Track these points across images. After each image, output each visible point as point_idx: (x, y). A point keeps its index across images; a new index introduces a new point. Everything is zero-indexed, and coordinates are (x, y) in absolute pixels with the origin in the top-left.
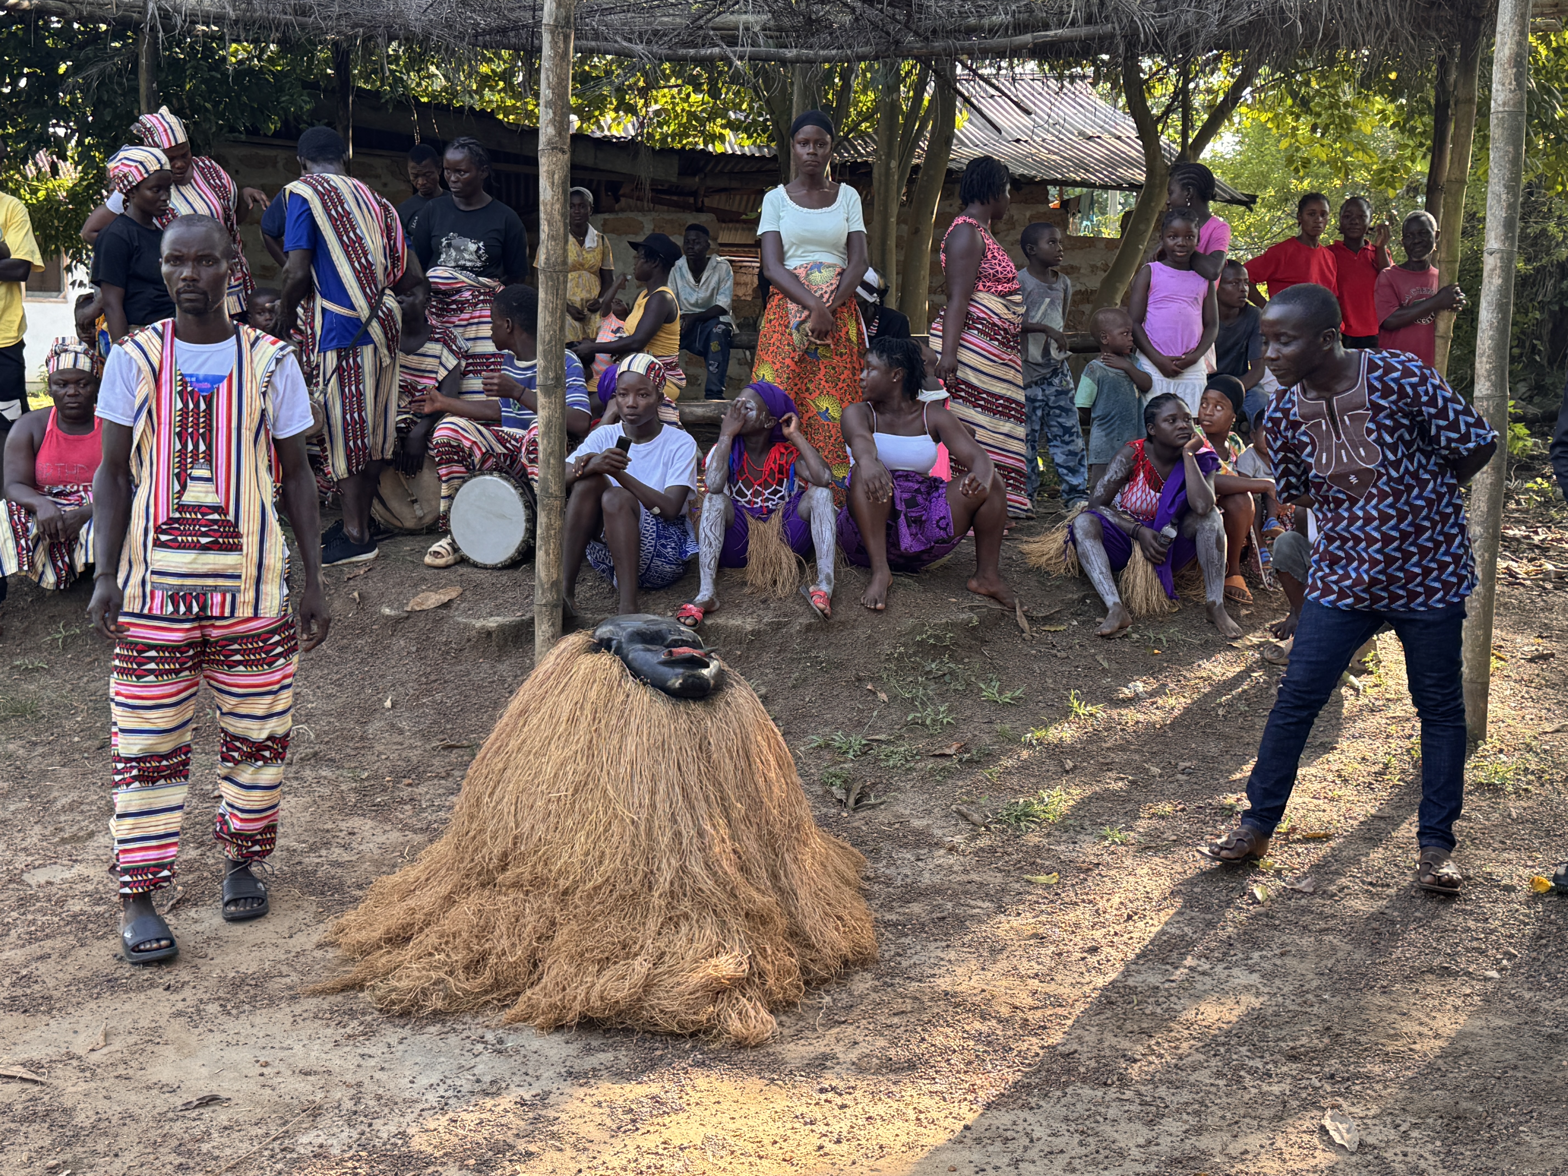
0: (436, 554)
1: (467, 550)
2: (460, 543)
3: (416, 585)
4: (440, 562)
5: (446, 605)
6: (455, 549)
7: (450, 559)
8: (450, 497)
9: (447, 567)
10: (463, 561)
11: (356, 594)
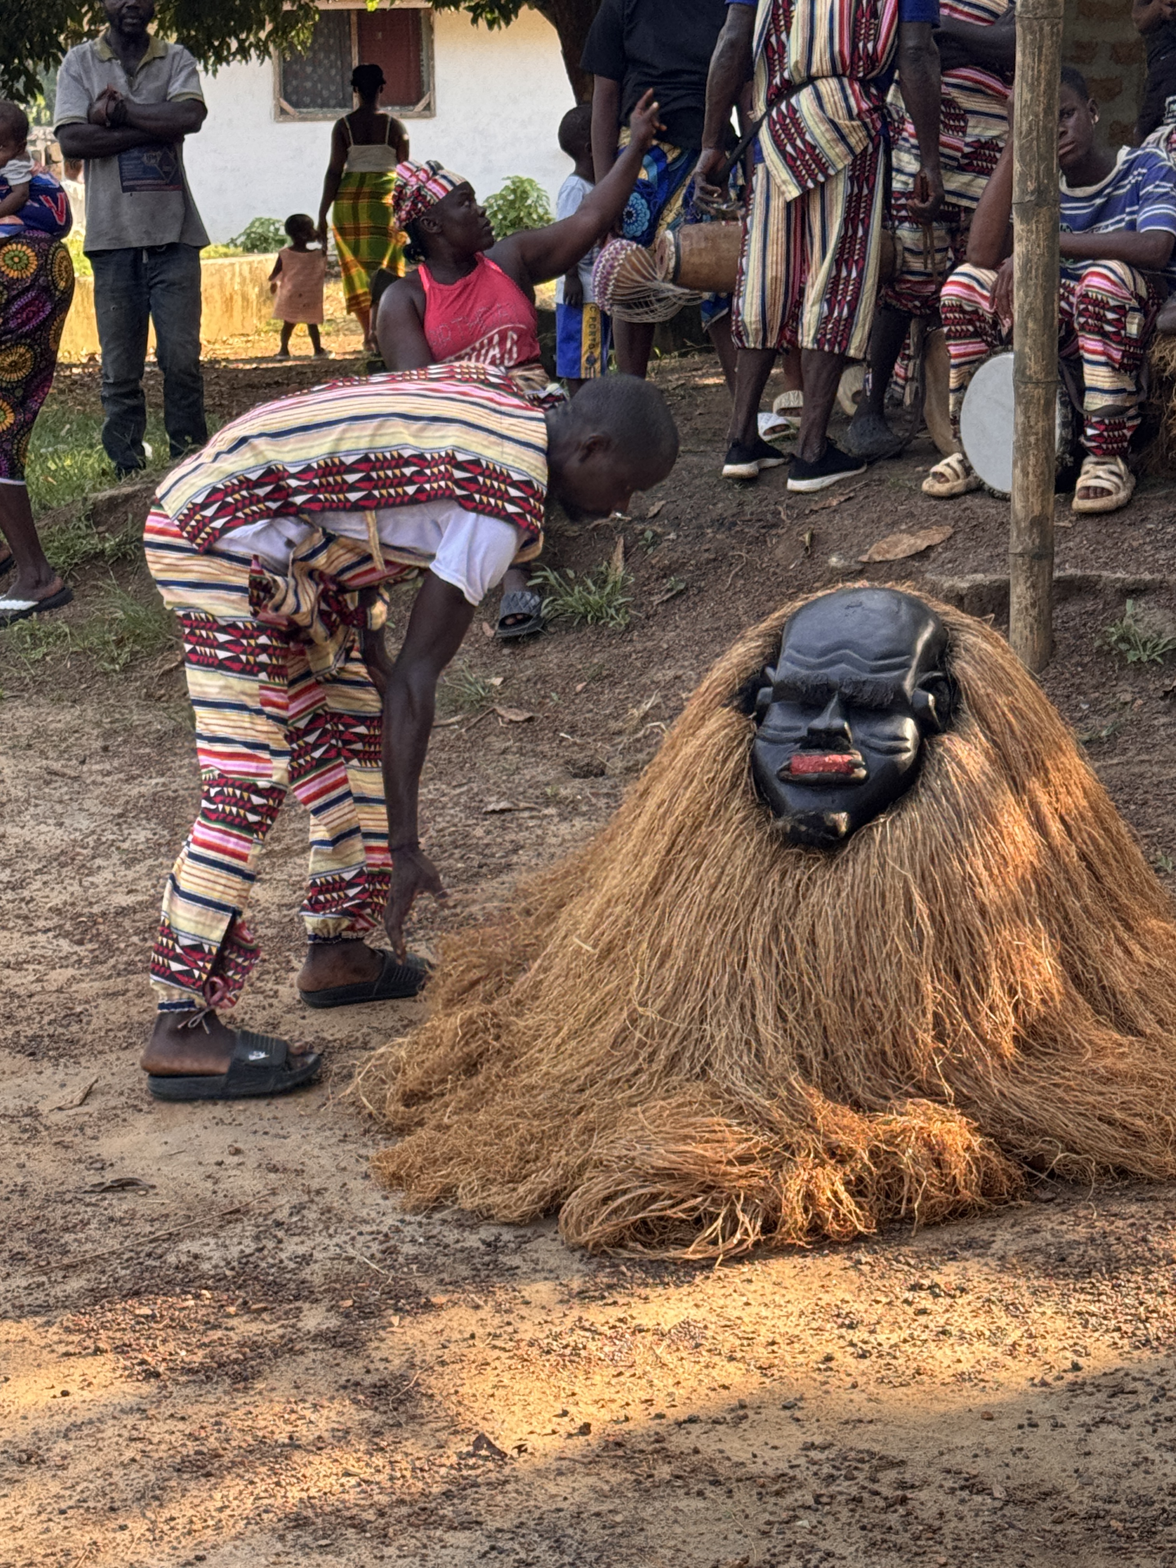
0: (939, 477)
1: (981, 471)
2: (973, 460)
3: (894, 524)
4: (941, 488)
5: (923, 555)
6: (968, 470)
7: (958, 485)
8: (962, 388)
9: (952, 497)
10: (978, 489)
11: (807, 537)
